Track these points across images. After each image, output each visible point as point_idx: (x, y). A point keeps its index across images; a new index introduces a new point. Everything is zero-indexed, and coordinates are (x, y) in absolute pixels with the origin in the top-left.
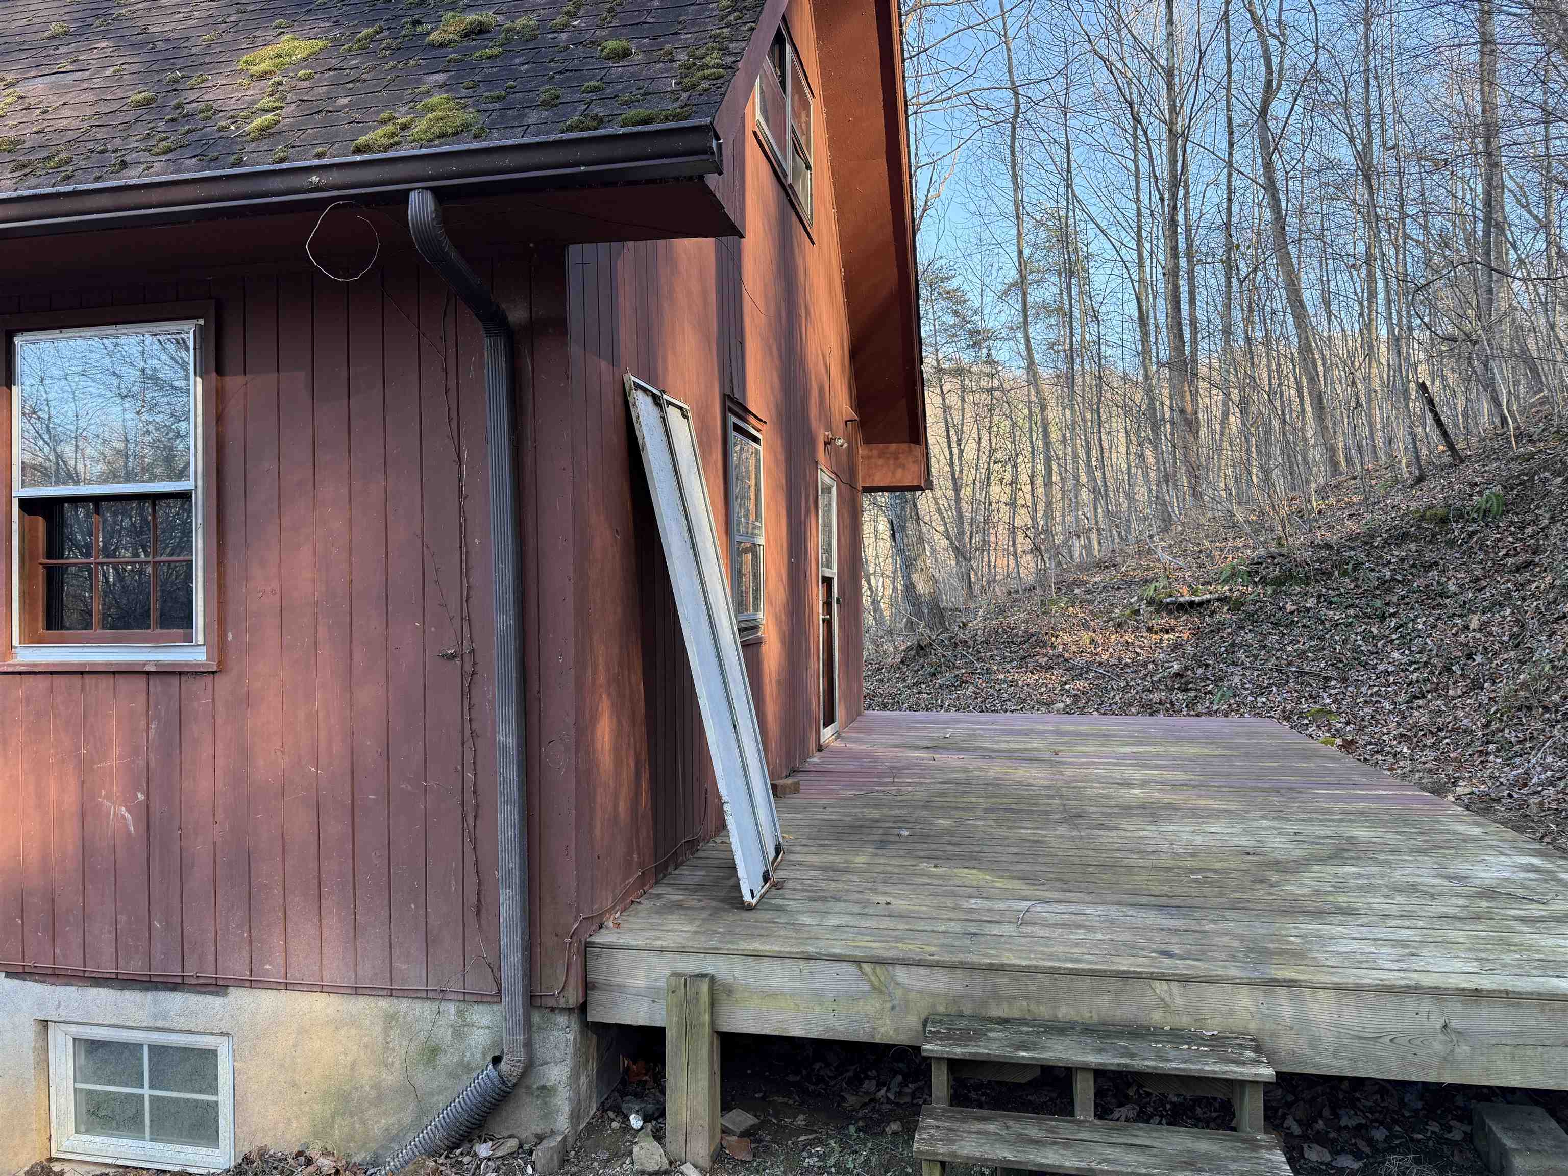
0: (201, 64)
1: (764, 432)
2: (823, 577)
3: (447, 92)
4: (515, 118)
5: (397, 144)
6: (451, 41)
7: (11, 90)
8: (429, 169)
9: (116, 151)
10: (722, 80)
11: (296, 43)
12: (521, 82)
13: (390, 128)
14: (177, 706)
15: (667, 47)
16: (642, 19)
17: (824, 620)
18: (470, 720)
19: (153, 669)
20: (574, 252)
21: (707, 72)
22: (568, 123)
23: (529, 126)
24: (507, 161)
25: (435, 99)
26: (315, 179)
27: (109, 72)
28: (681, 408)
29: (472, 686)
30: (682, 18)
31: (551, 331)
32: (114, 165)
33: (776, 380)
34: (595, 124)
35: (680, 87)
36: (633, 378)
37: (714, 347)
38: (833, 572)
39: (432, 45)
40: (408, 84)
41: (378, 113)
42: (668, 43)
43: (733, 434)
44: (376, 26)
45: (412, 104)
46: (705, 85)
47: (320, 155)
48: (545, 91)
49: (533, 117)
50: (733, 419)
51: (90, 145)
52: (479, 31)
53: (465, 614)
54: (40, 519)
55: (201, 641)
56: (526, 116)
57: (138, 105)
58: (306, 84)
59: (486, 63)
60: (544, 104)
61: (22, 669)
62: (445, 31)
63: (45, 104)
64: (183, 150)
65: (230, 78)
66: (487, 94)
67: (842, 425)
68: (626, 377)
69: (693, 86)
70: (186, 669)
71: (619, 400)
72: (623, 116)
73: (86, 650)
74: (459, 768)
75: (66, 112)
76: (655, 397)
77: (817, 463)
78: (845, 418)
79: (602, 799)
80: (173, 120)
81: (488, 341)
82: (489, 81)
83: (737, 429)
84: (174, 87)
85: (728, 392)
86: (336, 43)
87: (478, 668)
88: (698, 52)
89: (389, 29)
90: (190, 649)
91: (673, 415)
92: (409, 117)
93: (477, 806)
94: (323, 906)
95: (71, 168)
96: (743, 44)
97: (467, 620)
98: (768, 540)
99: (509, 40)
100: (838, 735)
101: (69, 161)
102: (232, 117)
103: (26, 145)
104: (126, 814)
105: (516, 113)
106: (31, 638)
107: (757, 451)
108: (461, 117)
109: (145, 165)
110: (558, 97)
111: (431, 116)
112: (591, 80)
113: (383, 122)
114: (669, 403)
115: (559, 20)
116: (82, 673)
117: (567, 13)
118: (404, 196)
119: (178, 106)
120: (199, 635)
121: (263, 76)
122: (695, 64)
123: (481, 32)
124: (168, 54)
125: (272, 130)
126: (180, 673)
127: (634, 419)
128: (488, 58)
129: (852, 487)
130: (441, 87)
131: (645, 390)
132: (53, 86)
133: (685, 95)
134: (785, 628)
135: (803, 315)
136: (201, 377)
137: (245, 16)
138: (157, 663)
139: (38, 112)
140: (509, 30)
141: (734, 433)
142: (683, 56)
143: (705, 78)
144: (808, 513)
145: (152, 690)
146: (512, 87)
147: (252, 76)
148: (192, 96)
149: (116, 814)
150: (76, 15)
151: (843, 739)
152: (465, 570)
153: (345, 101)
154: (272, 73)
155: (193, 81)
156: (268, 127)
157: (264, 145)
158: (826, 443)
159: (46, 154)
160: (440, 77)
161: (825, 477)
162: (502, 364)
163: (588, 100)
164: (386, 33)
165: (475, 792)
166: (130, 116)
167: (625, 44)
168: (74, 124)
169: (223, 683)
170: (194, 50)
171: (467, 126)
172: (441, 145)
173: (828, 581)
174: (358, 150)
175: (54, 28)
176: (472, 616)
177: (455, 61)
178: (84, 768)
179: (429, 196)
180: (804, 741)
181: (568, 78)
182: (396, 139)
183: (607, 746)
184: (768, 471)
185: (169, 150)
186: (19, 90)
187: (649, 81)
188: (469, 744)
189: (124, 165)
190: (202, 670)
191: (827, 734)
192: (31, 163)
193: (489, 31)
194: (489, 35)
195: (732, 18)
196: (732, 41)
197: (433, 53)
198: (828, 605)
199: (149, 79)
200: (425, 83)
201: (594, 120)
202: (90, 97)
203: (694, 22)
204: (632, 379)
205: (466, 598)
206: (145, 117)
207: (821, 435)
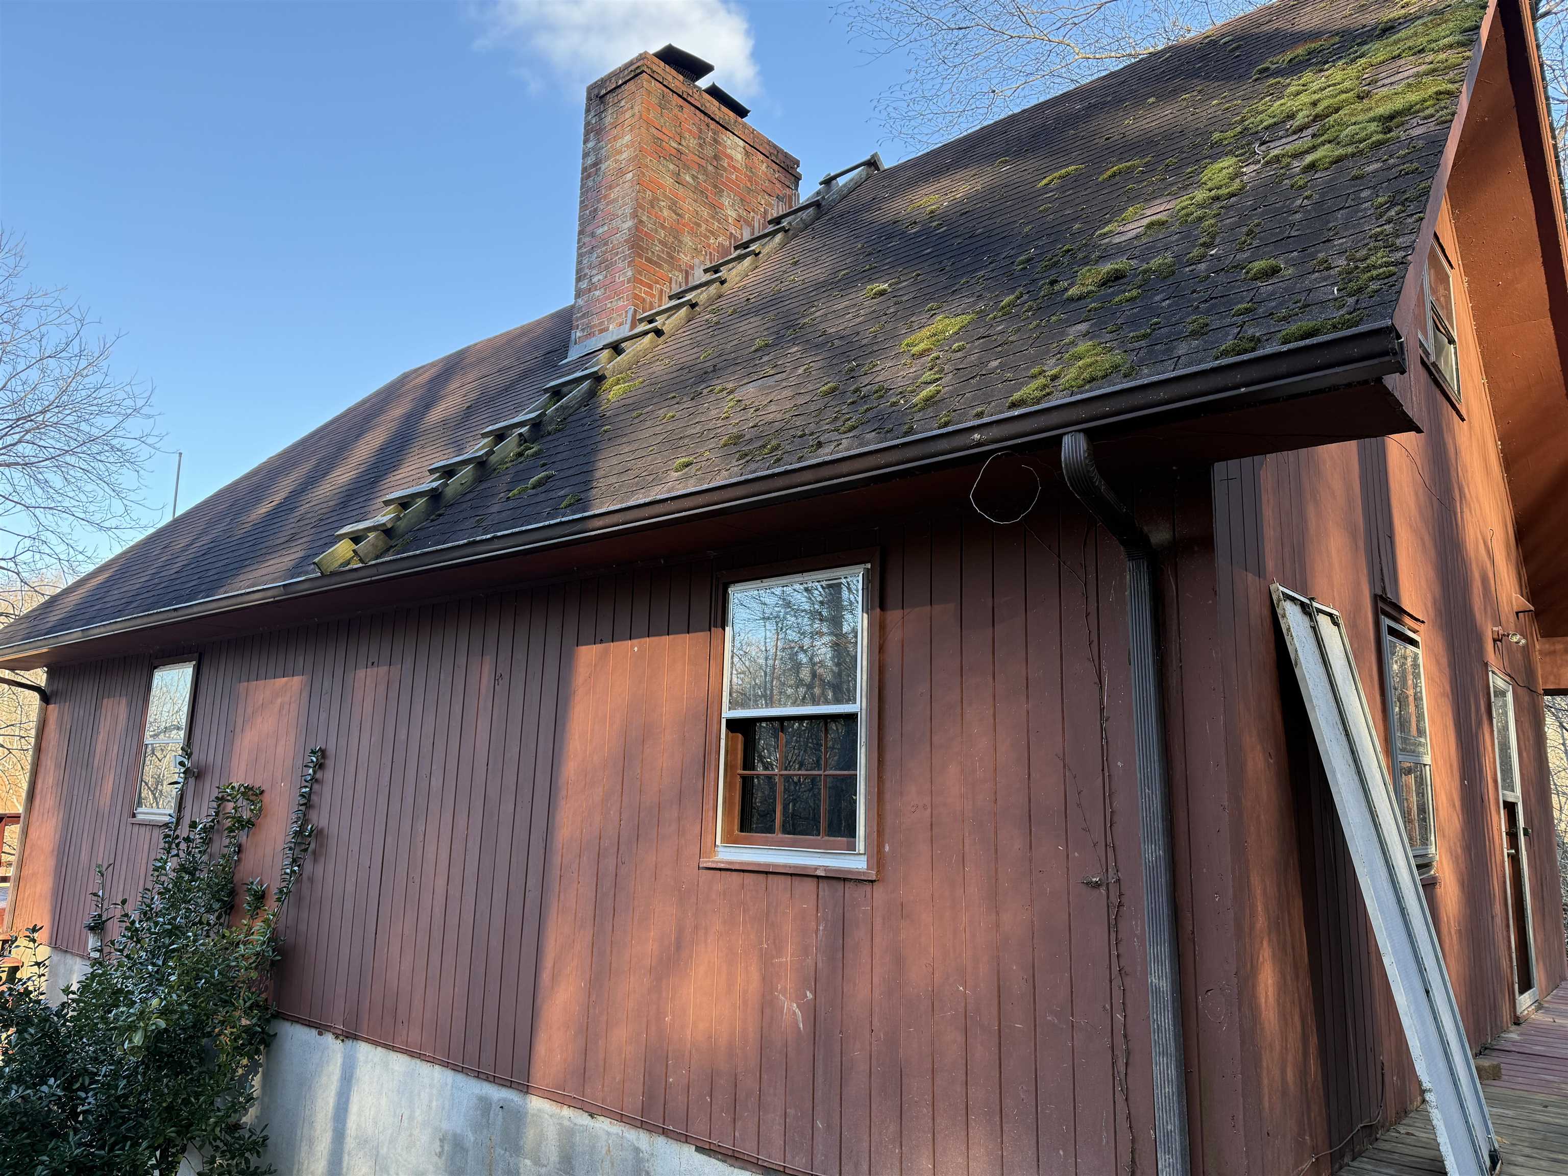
0: (871, 353)
1: (1422, 633)
2: (1505, 803)
3: (1091, 339)
4: (1164, 352)
5: (1048, 394)
6: (1089, 293)
7: (732, 396)
8: (1082, 413)
9: (812, 434)
10: (1395, 278)
11: (947, 321)
12: (1165, 318)
13: (1041, 381)
14: (841, 911)
15: (1321, 256)
16: (1286, 234)
17: (1508, 855)
18: (1118, 956)
19: (823, 874)
20: (1220, 469)
21: (1375, 273)
22: (1223, 347)
23: (1179, 357)
24: (1162, 394)
25: (1082, 347)
26: (977, 436)
27: (801, 371)
28: (1330, 615)
29: (1119, 918)
30: (1331, 225)
31: (1196, 549)
32: (812, 446)
33: (1432, 574)
34: (1252, 345)
35: (1343, 293)
36: (1281, 588)
37: (1361, 544)
38: (1516, 796)
39: (1071, 300)
40: (1052, 339)
41: (1028, 368)
42: (1320, 251)
43: (1388, 638)
44: (1017, 293)
45: (1059, 356)
46: (1374, 286)
47: (980, 415)
48: (1192, 321)
49: (1182, 349)
50: (1386, 622)
51: (792, 432)
52: (1117, 277)
53: (1109, 840)
54: (740, 735)
55: (862, 851)
56: (1175, 348)
57: (826, 394)
58: (959, 354)
59: (1126, 306)
60: (1194, 334)
61: (722, 866)
62: (1083, 285)
63: (757, 404)
64: (864, 426)
65: (895, 360)
66: (1131, 335)
67: (1512, 618)
68: (1272, 587)
69: (1360, 290)
70: (850, 876)
71: (1266, 612)
72: (1284, 333)
73: (770, 852)
74: (1108, 1007)
75: (773, 408)
76: (1303, 605)
77: (1486, 665)
78: (1515, 609)
79: (1270, 1061)
80: (853, 403)
81: (1130, 565)
82: (1133, 322)
83: (1392, 632)
84: (852, 375)
85: (1380, 593)
86: (982, 314)
87: (1124, 900)
88: (1358, 255)
89: (1028, 293)
90: (852, 857)
91: (1323, 621)
92: (1058, 368)
93: (1128, 1053)
94: (971, 1134)
95: (780, 452)
96: (1413, 237)
97: (1111, 846)
98: (1434, 758)
99: (1146, 281)
100: (1539, 1006)
101: (776, 448)
102: (901, 393)
103: (746, 438)
104: (797, 1010)
105: (1164, 347)
106: (730, 839)
107: (1416, 655)
108: (1106, 361)
109: (836, 443)
110: (1207, 325)
111: (1080, 363)
112: (1239, 303)
113: (1034, 377)
114: (1319, 611)
115: (1196, 252)
116: (767, 873)
117: (1204, 245)
118: (1058, 439)
119: (857, 390)
120: (861, 846)
121: (922, 354)
122: (1357, 267)
123: (1117, 278)
124: (844, 349)
125: (936, 399)
126: (845, 880)
127: (1284, 631)
128: (1127, 301)
129: (1532, 691)
130: (1084, 336)
131: (1293, 599)
132: (761, 388)
133: (1351, 301)
134: (1463, 866)
135: (1457, 498)
136: (867, 613)
137: (901, 307)
138: (826, 868)
139: (752, 410)
140: (1145, 272)
141: (1390, 638)
142: (1342, 262)
143: (1372, 279)
144: (1479, 724)
145: (821, 893)
146: (1156, 324)
147: (913, 355)
148: (866, 380)
149: (789, 1009)
150: (771, 330)
151: (1547, 1010)
152: (1108, 796)
153: (994, 364)
154: (929, 350)
155: (866, 368)
156: (932, 397)
157: (930, 412)
158: (1495, 640)
159: (760, 443)
160: (1083, 327)
161: (1497, 681)
162: (1145, 585)
163: (1240, 323)
164: (1025, 297)
165: (1125, 1036)
166: (820, 404)
167: (1272, 262)
168: (779, 416)
169: (879, 892)
170: (864, 342)
171: (1116, 367)
172: (1091, 390)
173: (1510, 808)
174: (1014, 405)
175: (759, 343)
176: (1117, 843)
177: (1096, 309)
178: (766, 961)
179: (1081, 437)
180: (1495, 1009)
181: (1214, 306)
182: (1047, 390)
183: (1271, 999)
184: (1430, 679)
185: (853, 428)
186: (737, 396)
187: (1305, 294)
188: (1117, 982)
189: (820, 445)
190: (863, 878)
191: (1525, 1002)
192: (751, 451)
193: (1125, 276)
194: (1125, 280)
195: (1393, 213)
196: (1398, 236)
197: (1073, 306)
198: (1513, 836)
199: (831, 372)
200: (1069, 335)
201: (1251, 341)
202: (788, 393)
203: (1346, 226)
204: (1279, 589)
205: (1110, 824)
206: (832, 403)
207: (1489, 630)
